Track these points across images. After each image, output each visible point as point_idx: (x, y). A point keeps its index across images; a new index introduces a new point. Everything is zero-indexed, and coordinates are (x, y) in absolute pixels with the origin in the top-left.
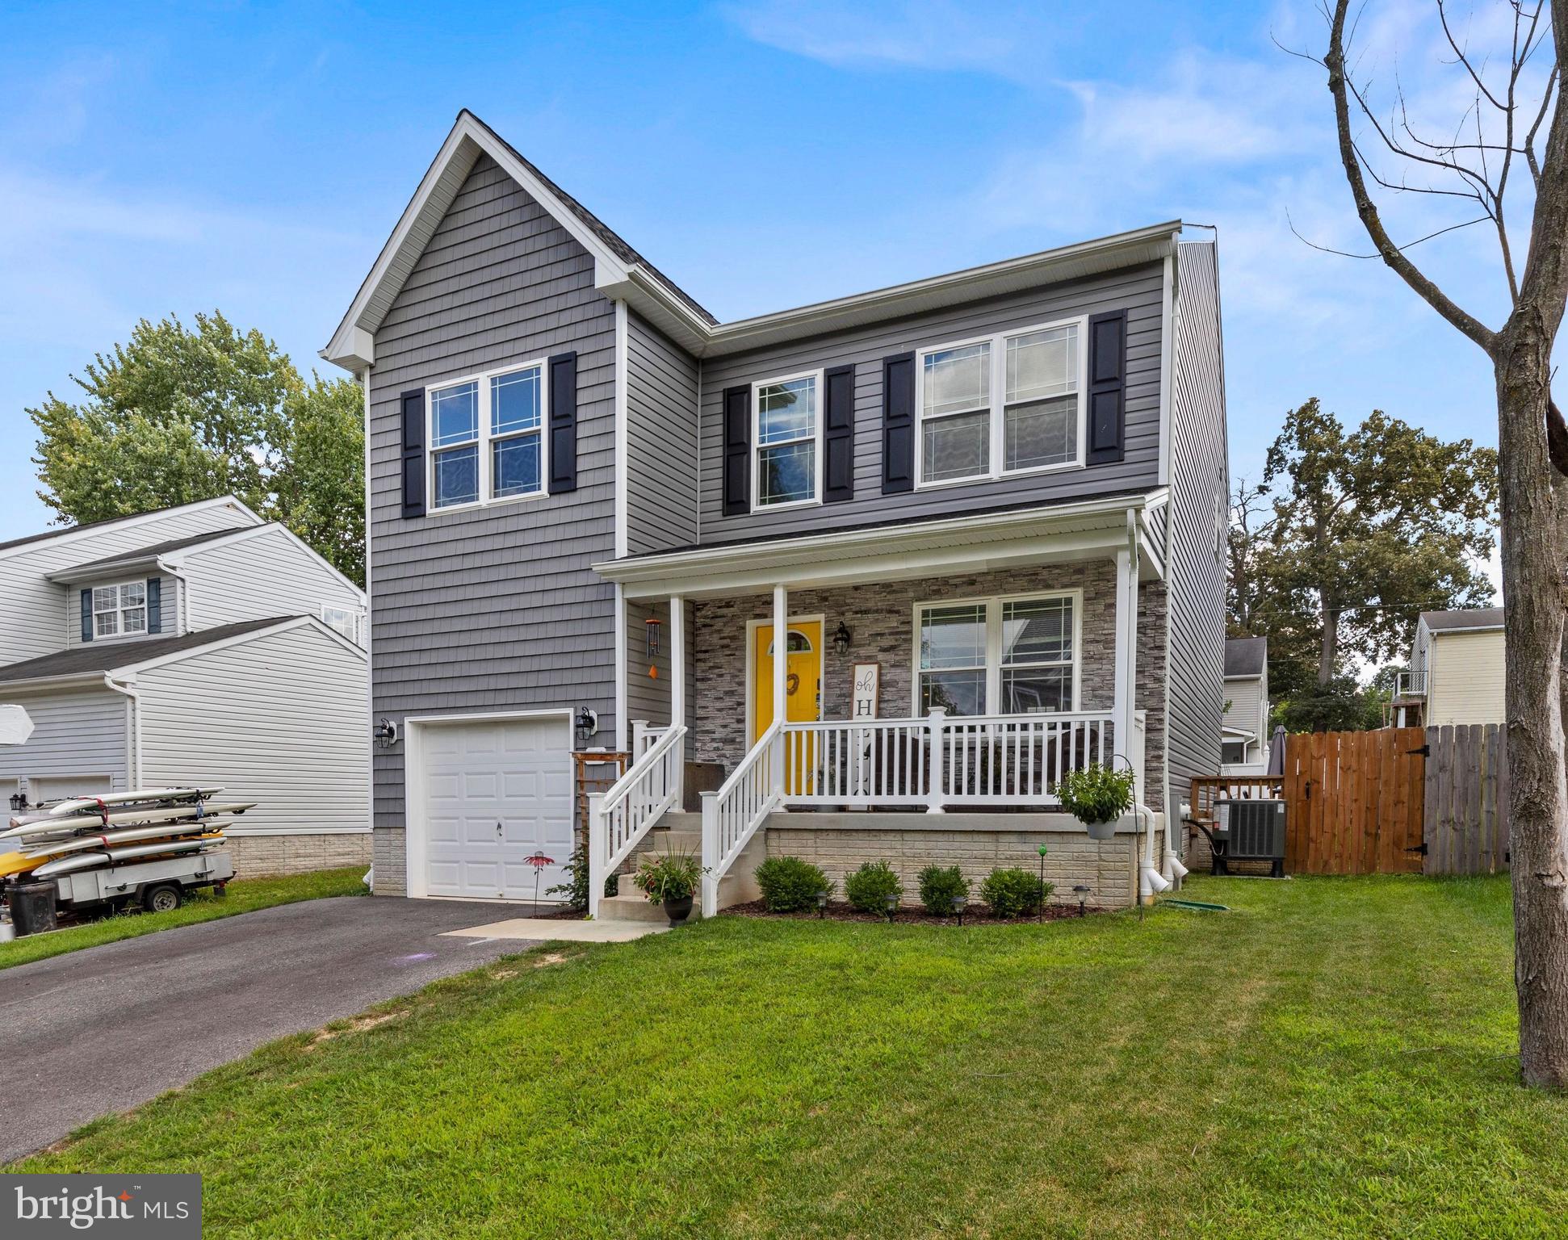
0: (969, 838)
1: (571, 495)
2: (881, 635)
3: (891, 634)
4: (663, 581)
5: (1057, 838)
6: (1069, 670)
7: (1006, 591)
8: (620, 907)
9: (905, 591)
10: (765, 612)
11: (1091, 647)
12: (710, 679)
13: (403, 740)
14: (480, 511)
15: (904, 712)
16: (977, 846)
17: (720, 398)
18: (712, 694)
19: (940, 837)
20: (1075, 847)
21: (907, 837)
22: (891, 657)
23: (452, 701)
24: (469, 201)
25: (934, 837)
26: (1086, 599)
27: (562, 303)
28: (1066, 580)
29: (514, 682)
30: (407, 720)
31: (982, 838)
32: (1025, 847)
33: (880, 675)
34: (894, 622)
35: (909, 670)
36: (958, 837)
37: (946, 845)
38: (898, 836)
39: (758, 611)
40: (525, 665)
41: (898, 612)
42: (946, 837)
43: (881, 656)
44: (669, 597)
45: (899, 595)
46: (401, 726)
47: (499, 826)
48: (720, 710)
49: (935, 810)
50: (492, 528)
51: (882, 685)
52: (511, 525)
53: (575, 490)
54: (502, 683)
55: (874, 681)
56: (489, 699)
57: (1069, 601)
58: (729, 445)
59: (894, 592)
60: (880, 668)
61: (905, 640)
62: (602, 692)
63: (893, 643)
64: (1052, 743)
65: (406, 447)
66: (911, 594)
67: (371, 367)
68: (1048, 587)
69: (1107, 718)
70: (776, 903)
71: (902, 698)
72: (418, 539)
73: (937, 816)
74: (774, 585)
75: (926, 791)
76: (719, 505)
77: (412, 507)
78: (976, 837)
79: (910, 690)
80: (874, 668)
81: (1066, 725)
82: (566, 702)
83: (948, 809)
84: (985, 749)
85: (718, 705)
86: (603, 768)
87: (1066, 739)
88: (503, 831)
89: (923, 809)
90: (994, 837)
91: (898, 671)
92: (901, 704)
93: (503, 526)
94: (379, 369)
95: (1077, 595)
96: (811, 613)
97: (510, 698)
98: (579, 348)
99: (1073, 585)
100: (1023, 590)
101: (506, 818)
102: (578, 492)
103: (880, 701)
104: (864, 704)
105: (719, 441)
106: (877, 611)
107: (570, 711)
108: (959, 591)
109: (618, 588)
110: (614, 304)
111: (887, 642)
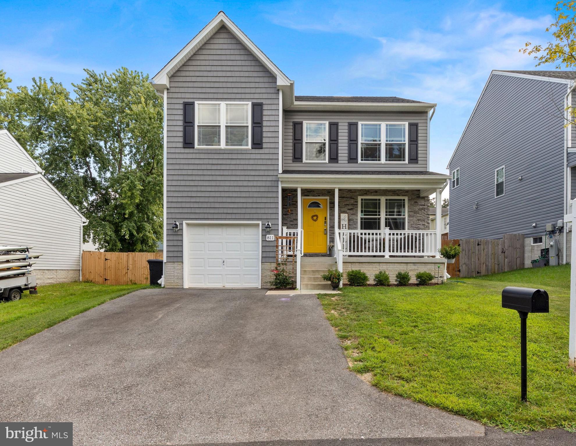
0: (399, 264)
1: (260, 150)
2: (348, 205)
3: (352, 205)
4: (297, 182)
5: (424, 264)
6: (404, 219)
7: (386, 195)
8: (309, 285)
9: (356, 192)
10: (308, 194)
11: (411, 213)
12: (288, 215)
13: (182, 229)
14: (221, 149)
15: (356, 228)
16: (401, 267)
17: (291, 124)
18: (289, 219)
19: (391, 264)
20: (428, 267)
21: (381, 264)
22: (351, 212)
23: (206, 216)
24: (216, 41)
25: (389, 264)
26: (409, 200)
27: (257, 85)
28: (403, 194)
29: (235, 211)
30: (184, 222)
31: (403, 264)
32: (415, 267)
33: (348, 217)
34: (352, 201)
35: (357, 216)
36: (396, 264)
37: (393, 267)
38: (378, 264)
39: (306, 194)
40: (240, 205)
41: (354, 198)
42: (392, 264)
43: (348, 211)
44: (297, 187)
45: (354, 193)
46: (181, 224)
47: (224, 262)
48: (292, 225)
49: (387, 257)
50: (226, 156)
51: (349, 220)
52: (234, 156)
53: (262, 148)
54: (230, 211)
55: (347, 219)
56: (224, 216)
57: (404, 200)
58: (295, 140)
59: (352, 192)
60: (348, 215)
61: (356, 207)
62: (273, 216)
63: (352, 208)
64: (401, 239)
65: (185, 121)
66: (358, 194)
67: (168, 89)
68: (398, 195)
69: (435, 232)
70: (358, 283)
71: (355, 224)
72: (190, 156)
73: (388, 258)
74: (336, 188)
75: (384, 251)
76: (291, 158)
77: (188, 143)
78: (401, 264)
79: (357, 222)
80: (347, 215)
81: (404, 234)
82: (258, 219)
83: (391, 256)
84: (380, 240)
85: (292, 223)
86: (273, 242)
87: (405, 238)
88: (225, 263)
89: (383, 256)
90: (406, 264)
91: (354, 216)
92: (354, 226)
93: (230, 156)
94: (172, 90)
95: (406, 198)
96: (325, 196)
97: (234, 216)
98: (264, 102)
99: (405, 196)
100: (391, 196)
101: (226, 259)
102: (263, 149)
103: (349, 225)
104: (344, 225)
105: (291, 137)
106: (347, 198)
107: (260, 223)
108: (372, 194)
109: (279, 183)
110: (278, 90)
111: (350, 207)
